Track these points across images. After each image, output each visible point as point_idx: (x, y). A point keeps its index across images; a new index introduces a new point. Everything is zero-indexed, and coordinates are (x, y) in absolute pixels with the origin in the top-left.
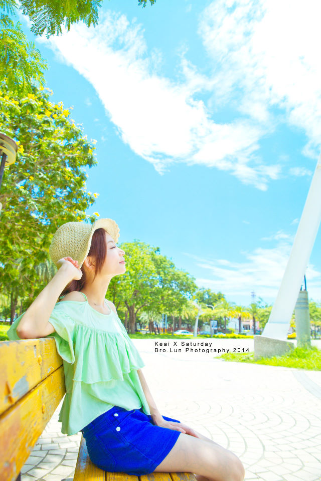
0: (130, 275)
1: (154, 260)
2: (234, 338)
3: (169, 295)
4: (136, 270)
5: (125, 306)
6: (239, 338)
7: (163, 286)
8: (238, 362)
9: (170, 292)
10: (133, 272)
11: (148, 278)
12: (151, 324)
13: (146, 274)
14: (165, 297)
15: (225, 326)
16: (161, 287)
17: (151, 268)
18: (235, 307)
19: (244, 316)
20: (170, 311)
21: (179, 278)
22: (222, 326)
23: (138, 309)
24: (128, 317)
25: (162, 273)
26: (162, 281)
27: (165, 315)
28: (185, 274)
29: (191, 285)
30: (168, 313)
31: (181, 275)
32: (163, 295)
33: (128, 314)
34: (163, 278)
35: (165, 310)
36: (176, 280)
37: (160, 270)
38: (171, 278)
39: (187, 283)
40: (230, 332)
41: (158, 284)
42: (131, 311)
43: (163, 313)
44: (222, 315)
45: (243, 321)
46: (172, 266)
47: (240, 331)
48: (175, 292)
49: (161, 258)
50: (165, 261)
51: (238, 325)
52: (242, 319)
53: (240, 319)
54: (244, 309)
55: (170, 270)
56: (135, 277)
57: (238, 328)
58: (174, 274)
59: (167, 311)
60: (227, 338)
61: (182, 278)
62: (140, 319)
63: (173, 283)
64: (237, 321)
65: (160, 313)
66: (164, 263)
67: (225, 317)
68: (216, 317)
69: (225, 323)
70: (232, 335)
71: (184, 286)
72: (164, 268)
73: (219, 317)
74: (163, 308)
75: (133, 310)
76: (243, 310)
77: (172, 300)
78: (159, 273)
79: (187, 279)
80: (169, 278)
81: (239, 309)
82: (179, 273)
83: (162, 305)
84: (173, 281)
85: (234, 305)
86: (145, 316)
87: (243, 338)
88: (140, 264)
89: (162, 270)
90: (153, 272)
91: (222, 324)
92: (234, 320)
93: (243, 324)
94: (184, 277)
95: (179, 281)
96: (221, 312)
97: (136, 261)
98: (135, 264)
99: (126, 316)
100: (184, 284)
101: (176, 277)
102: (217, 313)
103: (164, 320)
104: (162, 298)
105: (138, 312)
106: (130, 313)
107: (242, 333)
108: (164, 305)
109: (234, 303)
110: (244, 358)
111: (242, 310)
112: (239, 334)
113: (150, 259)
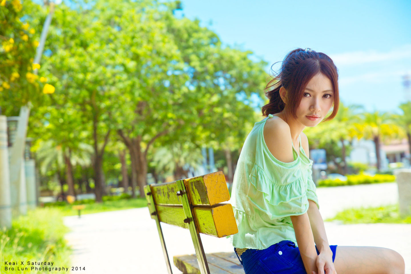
0: (126, 70)
1: (171, 30)
2: (367, 182)
3: (212, 106)
4: (136, 58)
5: (117, 140)
6: (376, 182)
7: (199, 88)
8: (369, 223)
9: (215, 98)
10: (131, 65)
11: (165, 72)
12: (179, 172)
13: (160, 65)
14: (205, 111)
15: (343, 160)
16: (193, 89)
17: (170, 50)
18: (362, 114)
19: (386, 134)
20: (221, 138)
21: (232, 65)
22: (338, 160)
23: (149, 143)
24: (128, 163)
25: (193, 57)
26: (196, 77)
27: (207, 150)
28: (243, 55)
29: (261, 78)
30: (215, 145)
31: (237, 58)
32: (201, 106)
33: (128, 156)
34: (199, 69)
35: (209, 139)
36: (225, 71)
37: (190, 51)
38: (215, 66)
39: (249, 74)
40: (355, 171)
41: (188, 83)
42: (135, 150)
43: (204, 146)
44: (335, 136)
45: (385, 144)
46: (214, 39)
47: (378, 165)
48: (227, 97)
49: (188, 25)
50: (196, 31)
51: (373, 154)
52: (382, 139)
53: (376, 140)
54: (386, 117)
55: (212, 48)
56: (137, 74)
57: (374, 160)
58: (222, 58)
59: (213, 139)
60: (350, 184)
61: (238, 64)
62: (153, 164)
63: (219, 77)
64: (371, 145)
65: (198, 146)
66: (195, 35)
67: (342, 140)
68: (322, 141)
69: (343, 153)
70: (362, 176)
71: (246, 81)
72: (198, 46)
73: (329, 140)
74: (204, 135)
75: (139, 148)
76: (383, 121)
77: (222, 114)
78: (187, 60)
79: (250, 66)
80: (210, 66)
81: (372, 119)
82: (231, 53)
83: (200, 128)
84: (220, 73)
85: (360, 111)
86: (164, 155)
87: (386, 181)
88: (145, 45)
89: (194, 53)
90: (175, 59)
91: (337, 156)
92: (363, 143)
93: (385, 150)
94: (243, 62)
95: (234, 72)
96: (332, 130)
97: (133, 38)
98: (131, 45)
99: (123, 161)
100: (245, 76)
101: (225, 64)
102: (323, 133)
103: (208, 159)
104: (200, 111)
105: (149, 151)
106: (132, 153)
107: (383, 169)
108: (206, 127)
109: (360, 107)
110: (380, 216)
111: (379, 121)
112: (378, 172)
113: (165, 31)
